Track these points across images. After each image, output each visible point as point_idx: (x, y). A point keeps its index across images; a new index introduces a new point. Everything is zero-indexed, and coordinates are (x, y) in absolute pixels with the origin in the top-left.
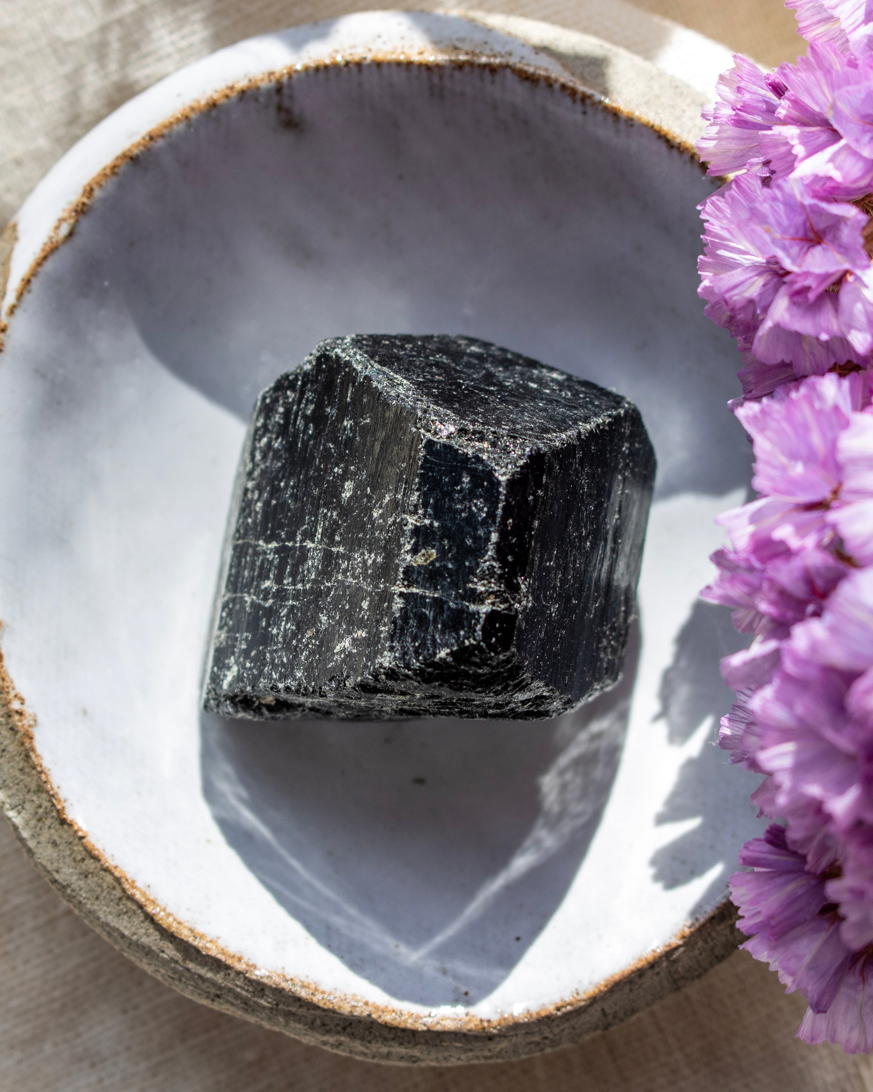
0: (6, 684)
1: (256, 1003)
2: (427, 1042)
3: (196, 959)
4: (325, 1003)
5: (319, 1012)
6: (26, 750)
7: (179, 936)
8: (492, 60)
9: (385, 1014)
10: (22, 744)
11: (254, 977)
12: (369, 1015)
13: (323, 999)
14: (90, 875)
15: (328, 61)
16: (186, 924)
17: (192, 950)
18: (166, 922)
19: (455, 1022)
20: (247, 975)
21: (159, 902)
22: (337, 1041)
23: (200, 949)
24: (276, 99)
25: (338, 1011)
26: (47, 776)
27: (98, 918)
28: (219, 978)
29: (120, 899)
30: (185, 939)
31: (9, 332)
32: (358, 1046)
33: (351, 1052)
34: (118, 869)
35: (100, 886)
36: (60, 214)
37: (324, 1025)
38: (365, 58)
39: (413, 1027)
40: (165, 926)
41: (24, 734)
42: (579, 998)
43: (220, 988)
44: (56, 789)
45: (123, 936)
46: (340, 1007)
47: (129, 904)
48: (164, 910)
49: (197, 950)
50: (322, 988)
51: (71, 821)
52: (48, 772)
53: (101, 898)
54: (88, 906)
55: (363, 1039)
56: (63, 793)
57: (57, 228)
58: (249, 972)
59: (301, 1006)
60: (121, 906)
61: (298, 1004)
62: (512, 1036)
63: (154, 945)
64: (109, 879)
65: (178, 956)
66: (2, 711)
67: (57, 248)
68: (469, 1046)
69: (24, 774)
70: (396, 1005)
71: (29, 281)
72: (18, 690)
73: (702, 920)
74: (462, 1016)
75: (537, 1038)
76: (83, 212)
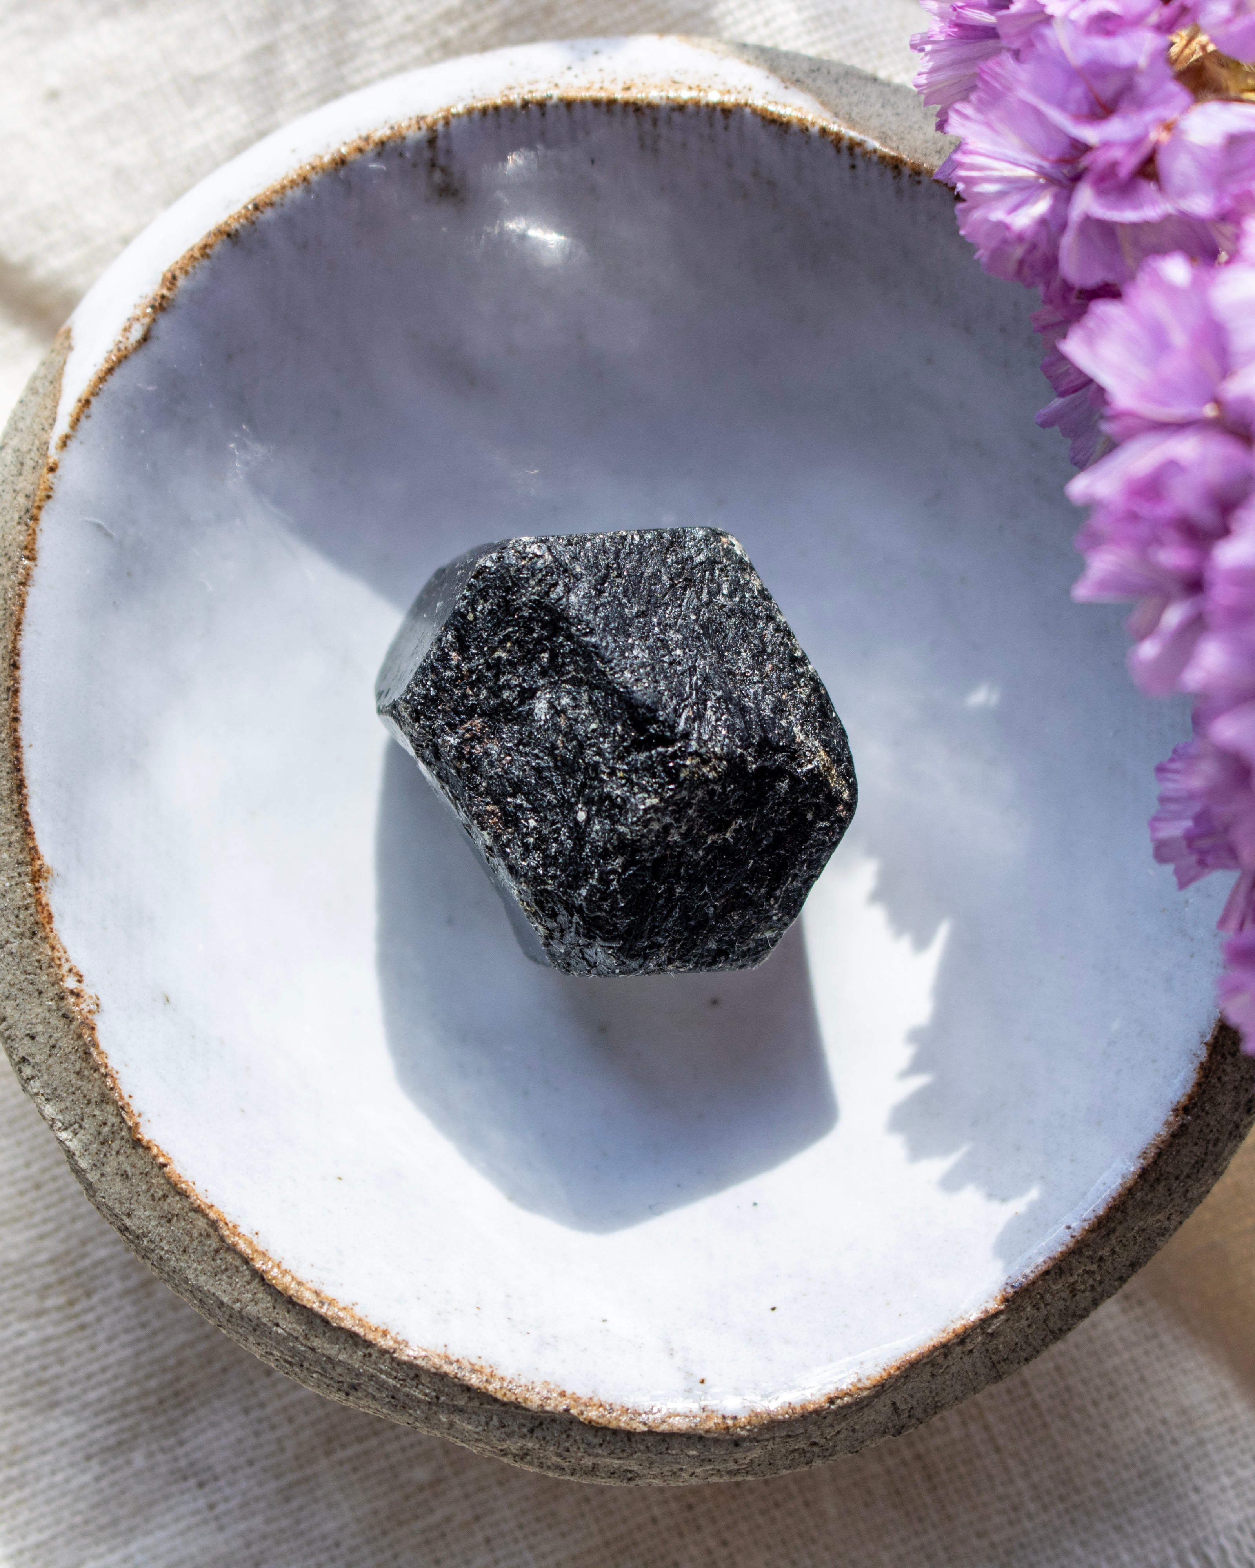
0: (57, 954)
1: (408, 1395)
2: (647, 1448)
3: (324, 1333)
4: (505, 1394)
5: (497, 1406)
6: (85, 1044)
7: (299, 1302)
8: (725, 98)
9: (590, 1408)
10: (80, 1036)
11: (406, 1358)
12: (567, 1411)
13: (501, 1388)
14: (175, 1218)
15: (499, 102)
16: (310, 1285)
17: (318, 1321)
18: (282, 1282)
19: (687, 1420)
20: (395, 1355)
21: (271, 1254)
22: (521, 1448)
23: (329, 1319)
25: (523, 1405)
26: (114, 1080)
27: (186, 1280)
28: (355, 1359)
29: (217, 1251)
30: (308, 1306)
31: (59, 471)
32: (550, 1455)
33: (541, 1465)
34: (214, 1209)
35: (189, 1233)
36: (130, 312)
37: (503, 1425)
38: (551, 97)
39: (628, 1428)
40: (279, 1288)
41: (82, 1023)
42: (860, 1385)
43: (358, 1375)
44: (127, 1099)
45: (221, 1305)
46: (526, 1399)
47: (229, 1258)
48: (279, 1266)
49: (325, 1321)
50: (500, 1373)
51: (149, 1142)
52: (115, 1076)
53: (191, 1251)
54: (173, 1263)
55: (557, 1446)
56: (136, 1106)
57: (127, 329)
58: (398, 1351)
59: (470, 1398)
60: (219, 1261)
61: (466, 1395)
62: (768, 1440)
63: (265, 1316)
64: (202, 1223)
65: (299, 1329)
66: (52, 992)
67: (126, 357)
68: (707, 1455)
69: (82, 1079)
70: (606, 1395)
71: (88, 402)
72: (73, 963)
73: (1032, 1276)
74: (697, 1411)
75: (802, 1443)
76: (162, 308)
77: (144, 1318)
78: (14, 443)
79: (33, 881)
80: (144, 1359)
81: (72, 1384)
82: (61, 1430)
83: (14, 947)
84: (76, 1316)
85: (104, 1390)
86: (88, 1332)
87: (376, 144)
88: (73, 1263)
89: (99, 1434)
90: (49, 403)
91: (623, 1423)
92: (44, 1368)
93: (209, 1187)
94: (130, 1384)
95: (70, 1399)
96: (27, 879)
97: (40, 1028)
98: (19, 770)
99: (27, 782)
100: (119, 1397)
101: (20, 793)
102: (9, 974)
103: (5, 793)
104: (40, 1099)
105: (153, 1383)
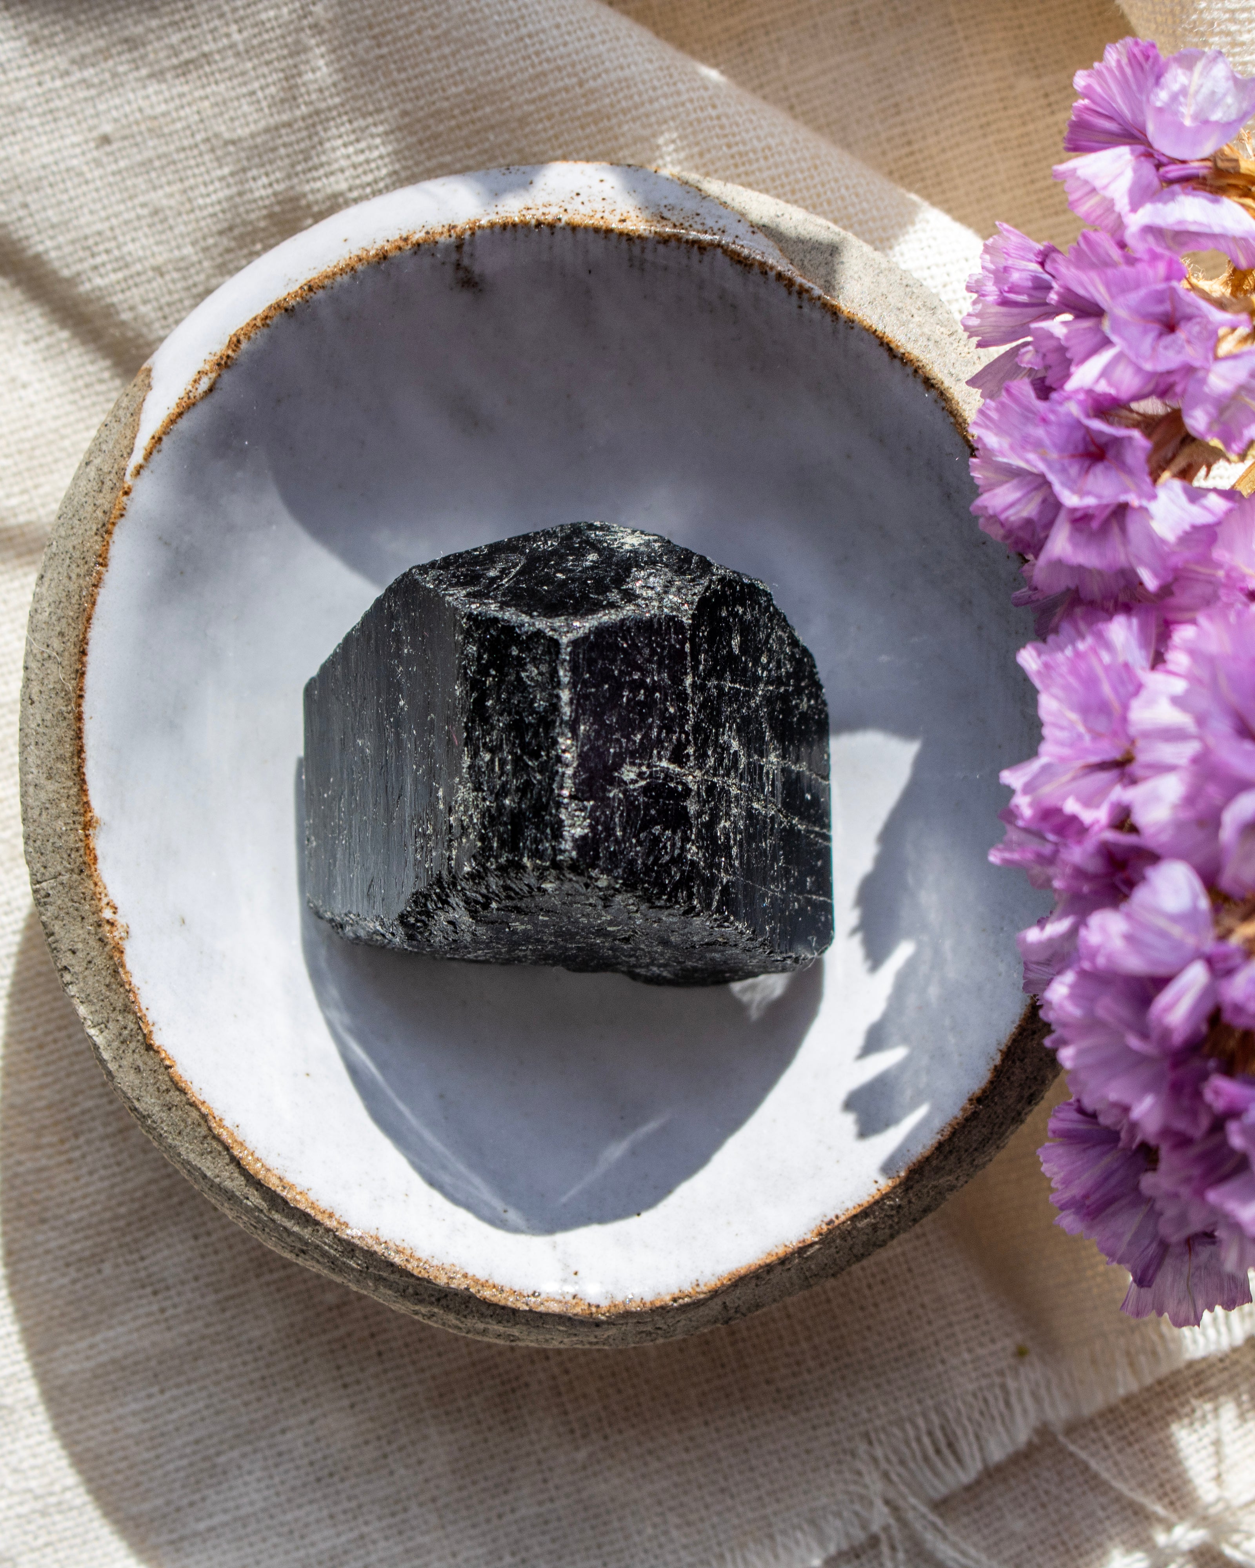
0: (98, 890)
2: (527, 1323)
3: (283, 1210)
4: (420, 1272)
5: (412, 1280)
6: (115, 964)
7: (266, 1184)
8: (703, 237)
9: (485, 1288)
10: (111, 958)
11: (344, 1236)
12: (467, 1289)
13: (418, 1267)
14: (174, 1108)
15: (517, 220)
16: (275, 1172)
17: (279, 1201)
18: (254, 1168)
19: (561, 1305)
20: (337, 1233)
21: (247, 1144)
22: (429, 1311)
23: (288, 1200)
25: (433, 1281)
26: (135, 995)
27: (179, 1155)
28: (306, 1233)
29: (205, 1137)
30: (273, 1188)
31: (132, 495)
32: (452, 1318)
33: (444, 1324)
34: (206, 1105)
35: (184, 1121)
36: (201, 366)
37: (416, 1294)
38: (559, 220)
39: (513, 1306)
40: (252, 1172)
41: (114, 947)
42: (698, 1290)
43: (307, 1244)
44: (144, 1011)
45: (205, 1177)
46: (436, 1277)
47: (214, 1144)
48: (252, 1154)
49: (285, 1202)
50: (418, 1254)
51: (159, 1047)
52: (137, 992)
53: (184, 1134)
54: (169, 1140)
55: (458, 1313)
56: (151, 1017)
57: (196, 381)
58: (339, 1230)
59: (393, 1272)
60: (206, 1145)
61: (389, 1269)
62: (622, 1324)
63: (238, 1190)
64: (195, 1114)
65: (264, 1205)
66: (92, 919)
67: (194, 404)
68: (574, 1331)
69: (110, 990)
70: (498, 1280)
71: (160, 439)
72: (111, 897)
73: (843, 1218)
74: (569, 1298)
75: (649, 1328)
76: (227, 365)
77: (120, 1158)
78: (97, 461)
79: (84, 829)
80: (117, 1190)
81: (59, 1205)
82: (48, 1241)
83: (65, 878)
84: (66, 1152)
85: (84, 1213)
86: (74, 1165)
87: (413, 245)
88: (66, 1110)
89: (77, 1247)
90: (129, 433)
91: (511, 1302)
92: (38, 1191)
93: (203, 1086)
94: (105, 1209)
95: (56, 1217)
96: (79, 827)
97: (80, 946)
98: (80, 738)
99: (86, 748)
100: (95, 1220)
101: (79, 757)
102: (59, 900)
103: (68, 755)
104: (76, 1001)
105: (123, 1210)
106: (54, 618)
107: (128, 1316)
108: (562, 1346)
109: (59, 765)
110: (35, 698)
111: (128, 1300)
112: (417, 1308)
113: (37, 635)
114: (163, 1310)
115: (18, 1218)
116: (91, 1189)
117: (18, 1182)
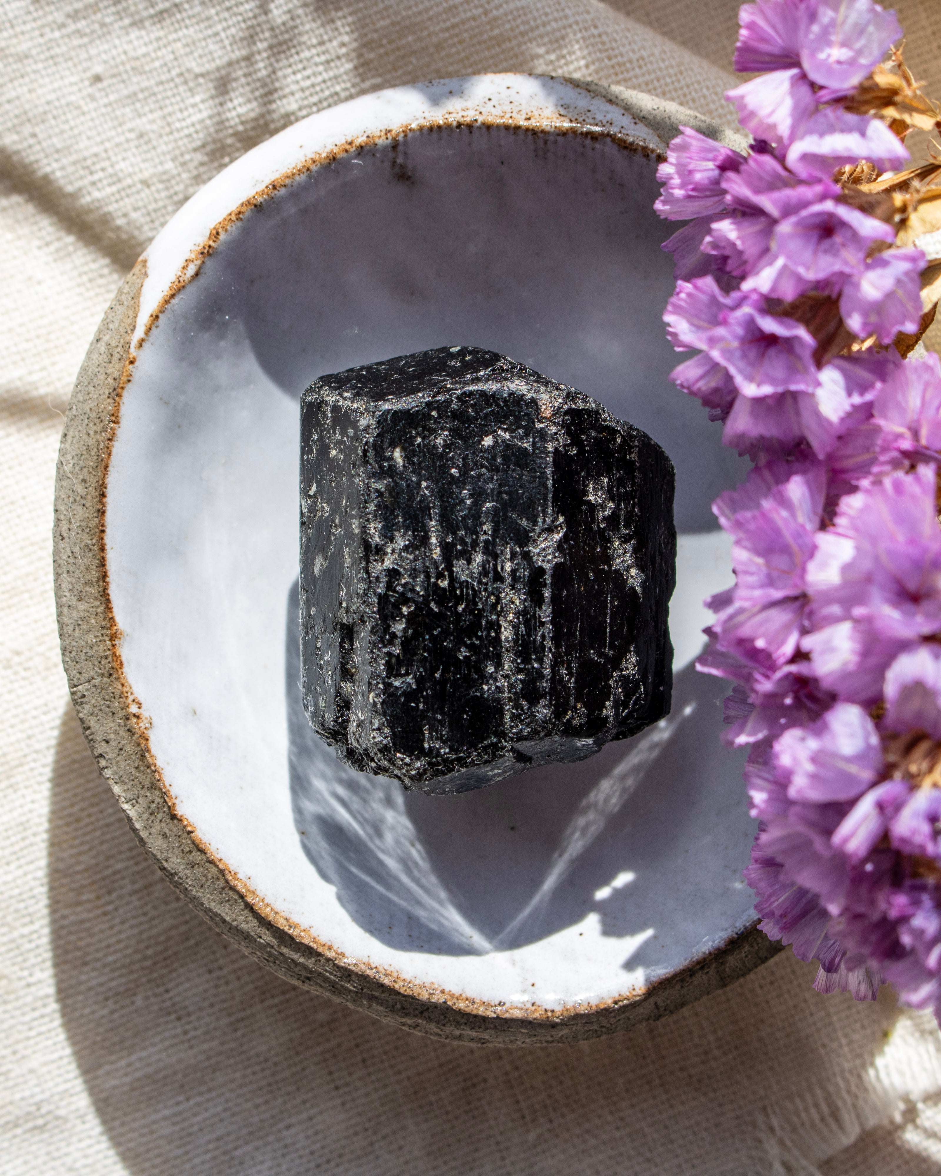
0: (125, 689)
1: (343, 986)
2: (495, 1028)
3: (290, 945)
4: (405, 990)
5: (399, 998)
6: (142, 750)
7: (275, 925)
8: (595, 129)
9: (460, 1001)
10: (139, 745)
11: (342, 964)
12: (445, 1002)
13: (403, 986)
14: (197, 866)
15: (441, 122)
16: (283, 914)
17: (287, 938)
18: (265, 912)
19: (522, 1011)
20: (336, 962)
21: (258, 892)
22: (414, 1023)
23: (294, 937)
24: (391, 155)
25: (417, 997)
26: (160, 774)
27: (202, 904)
28: (310, 963)
29: (223, 888)
30: (281, 928)
31: (137, 364)
32: (433, 1028)
33: (426, 1032)
34: (222, 862)
35: (205, 876)
36: (188, 255)
37: (403, 1009)
38: (476, 121)
39: (484, 1014)
40: (263, 915)
41: (141, 736)
42: (634, 993)
43: (311, 972)
44: (168, 787)
45: (224, 921)
46: (419, 994)
47: (231, 893)
48: (263, 901)
49: (291, 938)
50: (403, 976)
51: (181, 816)
52: (161, 772)
53: (206, 887)
54: (194, 893)
55: (438, 1022)
56: (173, 792)
57: (185, 268)
58: (338, 959)
59: (383, 992)
60: (224, 895)
61: (381, 990)
62: (573, 1025)
63: (253, 931)
65: (274, 942)
66: (121, 714)
67: (184, 287)
68: (533, 1032)
69: (139, 772)
70: (470, 994)
71: (157, 317)
72: (136, 695)
74: (529, 1005)
75: (595, 1027)
76: (209, 254)
77: (146, 909)
78: (106, 338)
79: (111, 640)
80: (145, 936)
81: (98, 950)
82: (89, 980)
83: (97, 681)
84: (102, 906)
85: (118, 955)
86: (109, 917)
87: (357, 148)
88: (100, 872)
89: (113, 984)
90: (131, 314)
91: (481, 1011)
92: (81, 939)
93: (219, 846)
94: (135, 952)
95: (96, 960)
96: (107, 638)
97: (112, 736)
98: (104, 566)
99: (109, 574)
100: (127, 960)
101: (104, 581)
102: (93, 699)
103: (94, 580)
104: (111, 782)
105: (150, 952)
106: (77, 468)
107: (157, 1039)
108: (524, 1045)
109: (87, 589)
110: (65, 534)
111: (157, 1025)
112: (404, 1020)
113: (64, 483)
114: (185, 1033)
115: (65, 962)
116: (123, 936)
117: (63, 932)
